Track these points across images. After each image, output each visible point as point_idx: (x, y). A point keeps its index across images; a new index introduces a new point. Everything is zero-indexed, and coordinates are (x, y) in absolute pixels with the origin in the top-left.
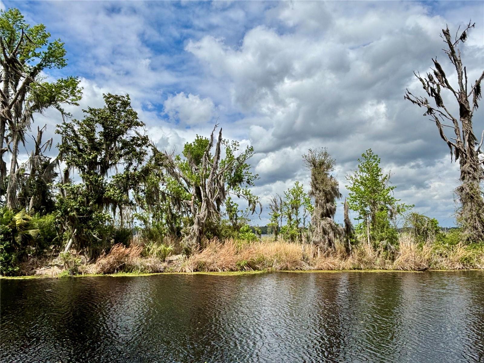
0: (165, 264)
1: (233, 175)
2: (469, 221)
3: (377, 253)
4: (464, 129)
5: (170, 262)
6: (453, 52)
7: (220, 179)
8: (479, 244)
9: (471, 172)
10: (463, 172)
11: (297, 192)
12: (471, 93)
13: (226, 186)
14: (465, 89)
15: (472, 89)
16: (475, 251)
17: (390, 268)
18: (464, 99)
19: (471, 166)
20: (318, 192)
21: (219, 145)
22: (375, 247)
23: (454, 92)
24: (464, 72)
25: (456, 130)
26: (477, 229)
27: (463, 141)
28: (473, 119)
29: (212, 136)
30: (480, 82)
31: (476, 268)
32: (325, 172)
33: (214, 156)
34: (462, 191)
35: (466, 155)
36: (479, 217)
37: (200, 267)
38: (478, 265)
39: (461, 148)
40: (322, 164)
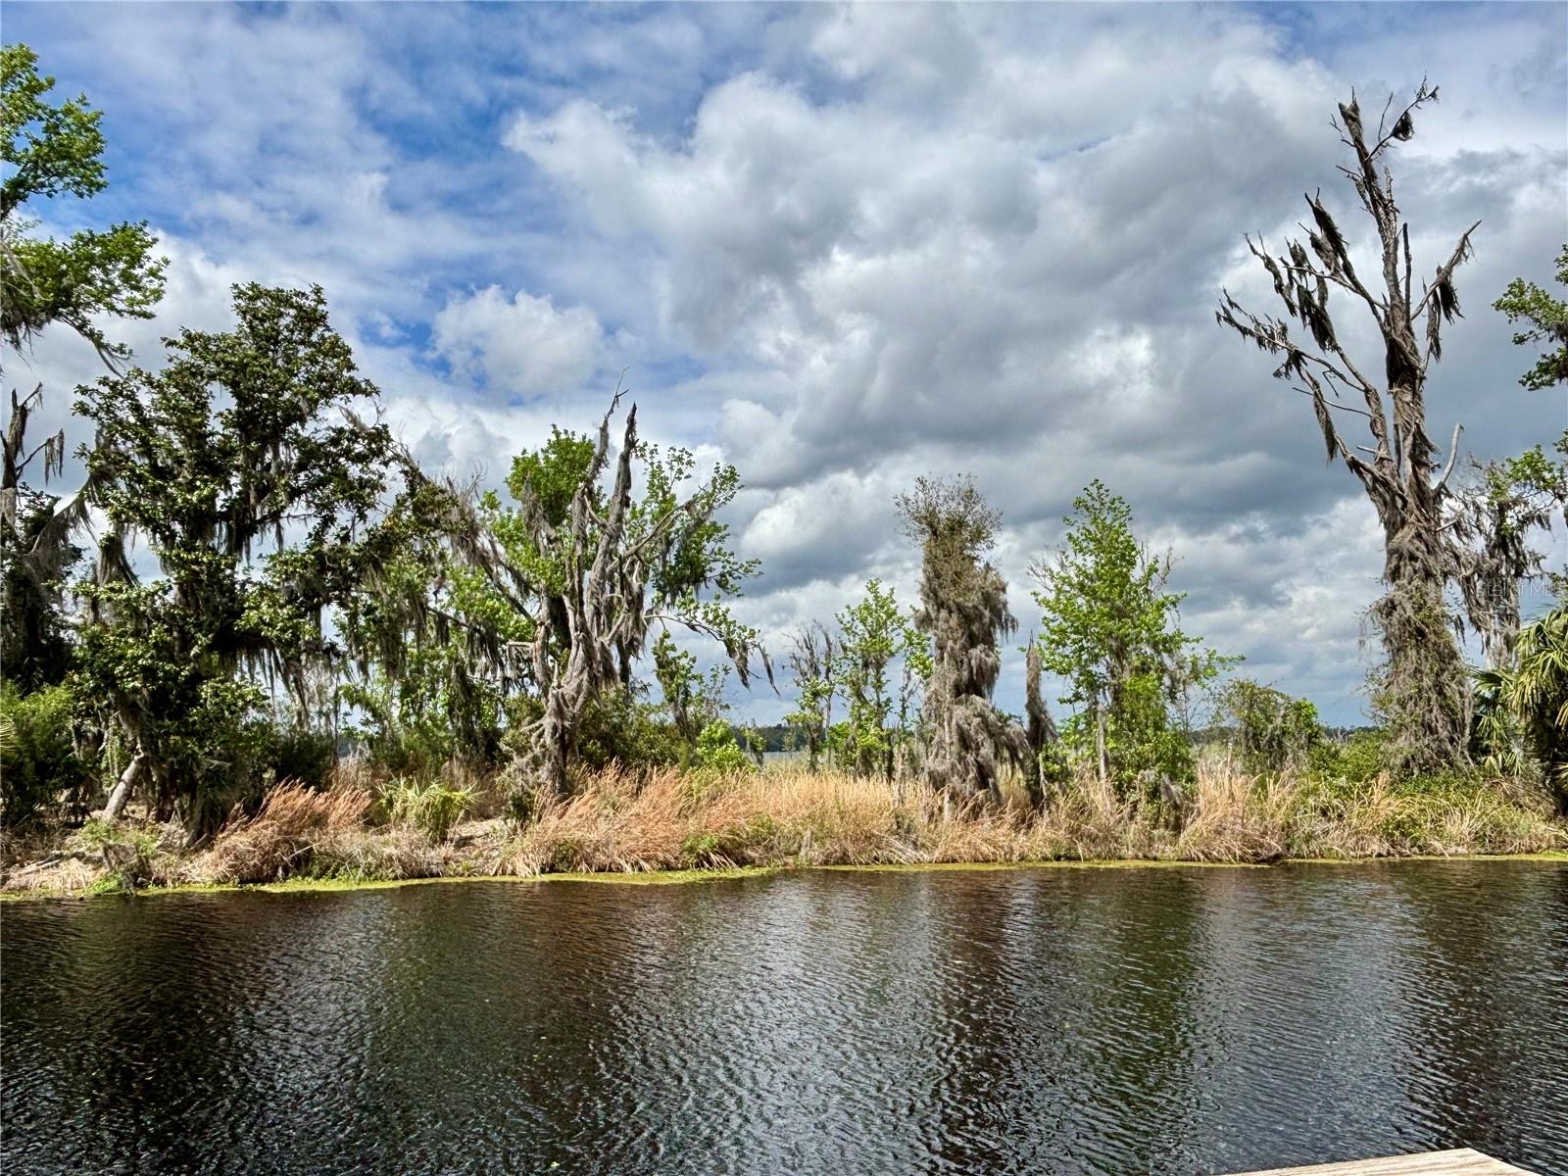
0: (447, 850)
1: (671, 558)
2: (1411, 704)
3: (1127, 809)
4: (1400, 421)
5: (464, 842)
6: (1370, 176)
7: (631, 572)
8: (1440, 779)
9: (1419, 554)
10: (1395, 553)
11: (880, 614)
12: (1422, 306)
13: (651, 595)
14: (1403, 295)
15: (1423, 296)
16: (1428, 799)
17: (1168, 855)
18: (1402, 324)
19: (1419, 536)
20: (944, 613)
21: (625, 459)
22: (1121, 789)
23: (1372, 303)
24: (1401, 239)
25: (1373, 425)
26: (1433, 731)
27: (1394, 457)
28: (1426, 389)
29: (604, 430)
30: (1449, 271)
31: (1429, 854)
32: (967, 552)
33: (609, 497)
34: (1389, 614)
35: (1405, 502)
36: (1440, 693)
37: (563, 857)
38: (1437, 844)
39: (1389, 478)
40: (957, 525)
